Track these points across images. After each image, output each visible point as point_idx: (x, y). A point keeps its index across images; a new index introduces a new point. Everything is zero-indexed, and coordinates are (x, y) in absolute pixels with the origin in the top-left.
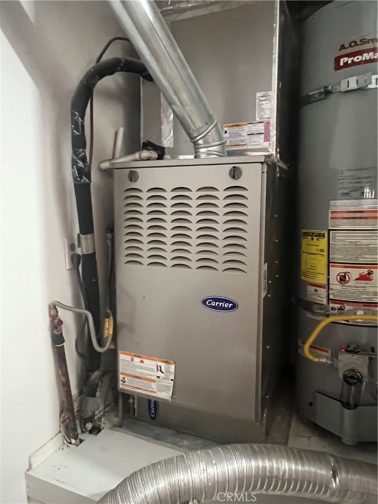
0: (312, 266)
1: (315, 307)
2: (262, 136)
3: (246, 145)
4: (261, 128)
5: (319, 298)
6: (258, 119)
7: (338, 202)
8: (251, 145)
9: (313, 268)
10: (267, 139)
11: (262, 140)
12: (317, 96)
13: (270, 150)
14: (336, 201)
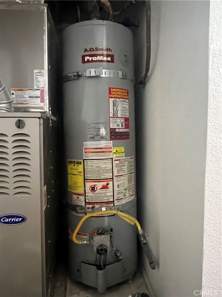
0: (74, 182)
1: (78, 208)
2: (39, 99)
3: (28, 104)
4: (38, 93)
5: (80, 203)
6: (35, 87)
7: (88, 143)
8: (32, 104)
9: (75, 183)
10: (42, 101)
11: (39, 102)
12: (73, 77)
13: (45, 108)
14: (87, 142)
